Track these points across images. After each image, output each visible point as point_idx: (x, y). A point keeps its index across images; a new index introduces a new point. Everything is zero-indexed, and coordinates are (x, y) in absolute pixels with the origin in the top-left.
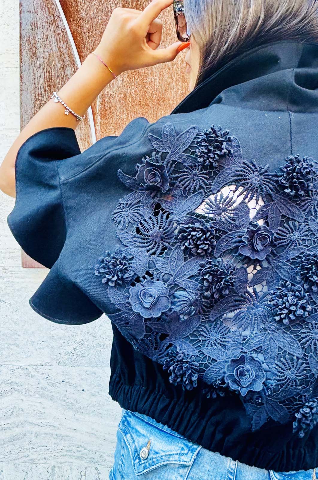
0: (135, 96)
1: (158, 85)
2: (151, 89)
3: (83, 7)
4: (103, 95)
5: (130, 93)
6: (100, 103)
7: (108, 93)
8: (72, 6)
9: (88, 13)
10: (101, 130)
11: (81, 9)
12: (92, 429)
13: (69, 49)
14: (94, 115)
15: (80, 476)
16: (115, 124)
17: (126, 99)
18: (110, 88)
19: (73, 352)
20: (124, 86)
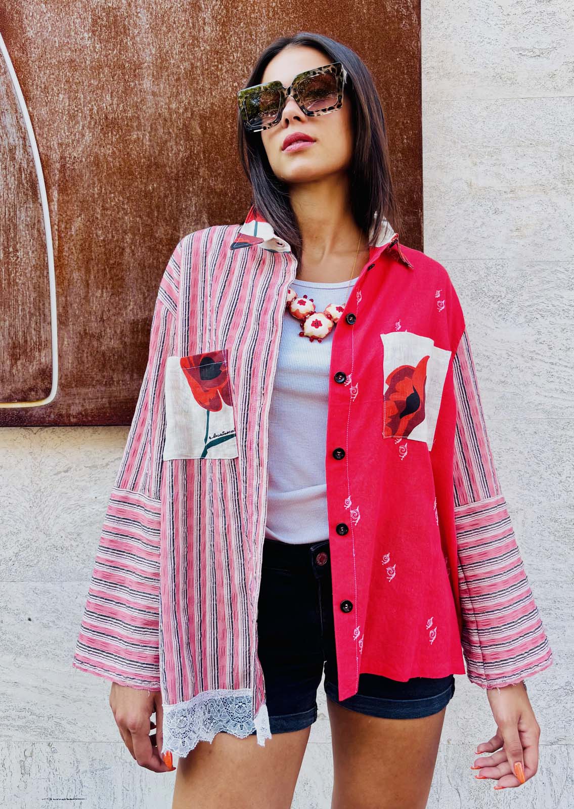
0: (111, 160)
1: (148, 143)
2: (137, 149)
3: (30, 21)
4: (61, 158)
5: (105, 155)
6: (58, 169)
7: (70, 154)
8: (13, 19)
9: (38, 32)
10: (59, 211)
11: (27, 25)
12: (43, 682)
13: (8, 86)
14: (48, 188)
15: (23, 758)
16: (81, 202)
17: (98, 165)
18: (74, 148)
19: (14, 559)
20: (96, 144)
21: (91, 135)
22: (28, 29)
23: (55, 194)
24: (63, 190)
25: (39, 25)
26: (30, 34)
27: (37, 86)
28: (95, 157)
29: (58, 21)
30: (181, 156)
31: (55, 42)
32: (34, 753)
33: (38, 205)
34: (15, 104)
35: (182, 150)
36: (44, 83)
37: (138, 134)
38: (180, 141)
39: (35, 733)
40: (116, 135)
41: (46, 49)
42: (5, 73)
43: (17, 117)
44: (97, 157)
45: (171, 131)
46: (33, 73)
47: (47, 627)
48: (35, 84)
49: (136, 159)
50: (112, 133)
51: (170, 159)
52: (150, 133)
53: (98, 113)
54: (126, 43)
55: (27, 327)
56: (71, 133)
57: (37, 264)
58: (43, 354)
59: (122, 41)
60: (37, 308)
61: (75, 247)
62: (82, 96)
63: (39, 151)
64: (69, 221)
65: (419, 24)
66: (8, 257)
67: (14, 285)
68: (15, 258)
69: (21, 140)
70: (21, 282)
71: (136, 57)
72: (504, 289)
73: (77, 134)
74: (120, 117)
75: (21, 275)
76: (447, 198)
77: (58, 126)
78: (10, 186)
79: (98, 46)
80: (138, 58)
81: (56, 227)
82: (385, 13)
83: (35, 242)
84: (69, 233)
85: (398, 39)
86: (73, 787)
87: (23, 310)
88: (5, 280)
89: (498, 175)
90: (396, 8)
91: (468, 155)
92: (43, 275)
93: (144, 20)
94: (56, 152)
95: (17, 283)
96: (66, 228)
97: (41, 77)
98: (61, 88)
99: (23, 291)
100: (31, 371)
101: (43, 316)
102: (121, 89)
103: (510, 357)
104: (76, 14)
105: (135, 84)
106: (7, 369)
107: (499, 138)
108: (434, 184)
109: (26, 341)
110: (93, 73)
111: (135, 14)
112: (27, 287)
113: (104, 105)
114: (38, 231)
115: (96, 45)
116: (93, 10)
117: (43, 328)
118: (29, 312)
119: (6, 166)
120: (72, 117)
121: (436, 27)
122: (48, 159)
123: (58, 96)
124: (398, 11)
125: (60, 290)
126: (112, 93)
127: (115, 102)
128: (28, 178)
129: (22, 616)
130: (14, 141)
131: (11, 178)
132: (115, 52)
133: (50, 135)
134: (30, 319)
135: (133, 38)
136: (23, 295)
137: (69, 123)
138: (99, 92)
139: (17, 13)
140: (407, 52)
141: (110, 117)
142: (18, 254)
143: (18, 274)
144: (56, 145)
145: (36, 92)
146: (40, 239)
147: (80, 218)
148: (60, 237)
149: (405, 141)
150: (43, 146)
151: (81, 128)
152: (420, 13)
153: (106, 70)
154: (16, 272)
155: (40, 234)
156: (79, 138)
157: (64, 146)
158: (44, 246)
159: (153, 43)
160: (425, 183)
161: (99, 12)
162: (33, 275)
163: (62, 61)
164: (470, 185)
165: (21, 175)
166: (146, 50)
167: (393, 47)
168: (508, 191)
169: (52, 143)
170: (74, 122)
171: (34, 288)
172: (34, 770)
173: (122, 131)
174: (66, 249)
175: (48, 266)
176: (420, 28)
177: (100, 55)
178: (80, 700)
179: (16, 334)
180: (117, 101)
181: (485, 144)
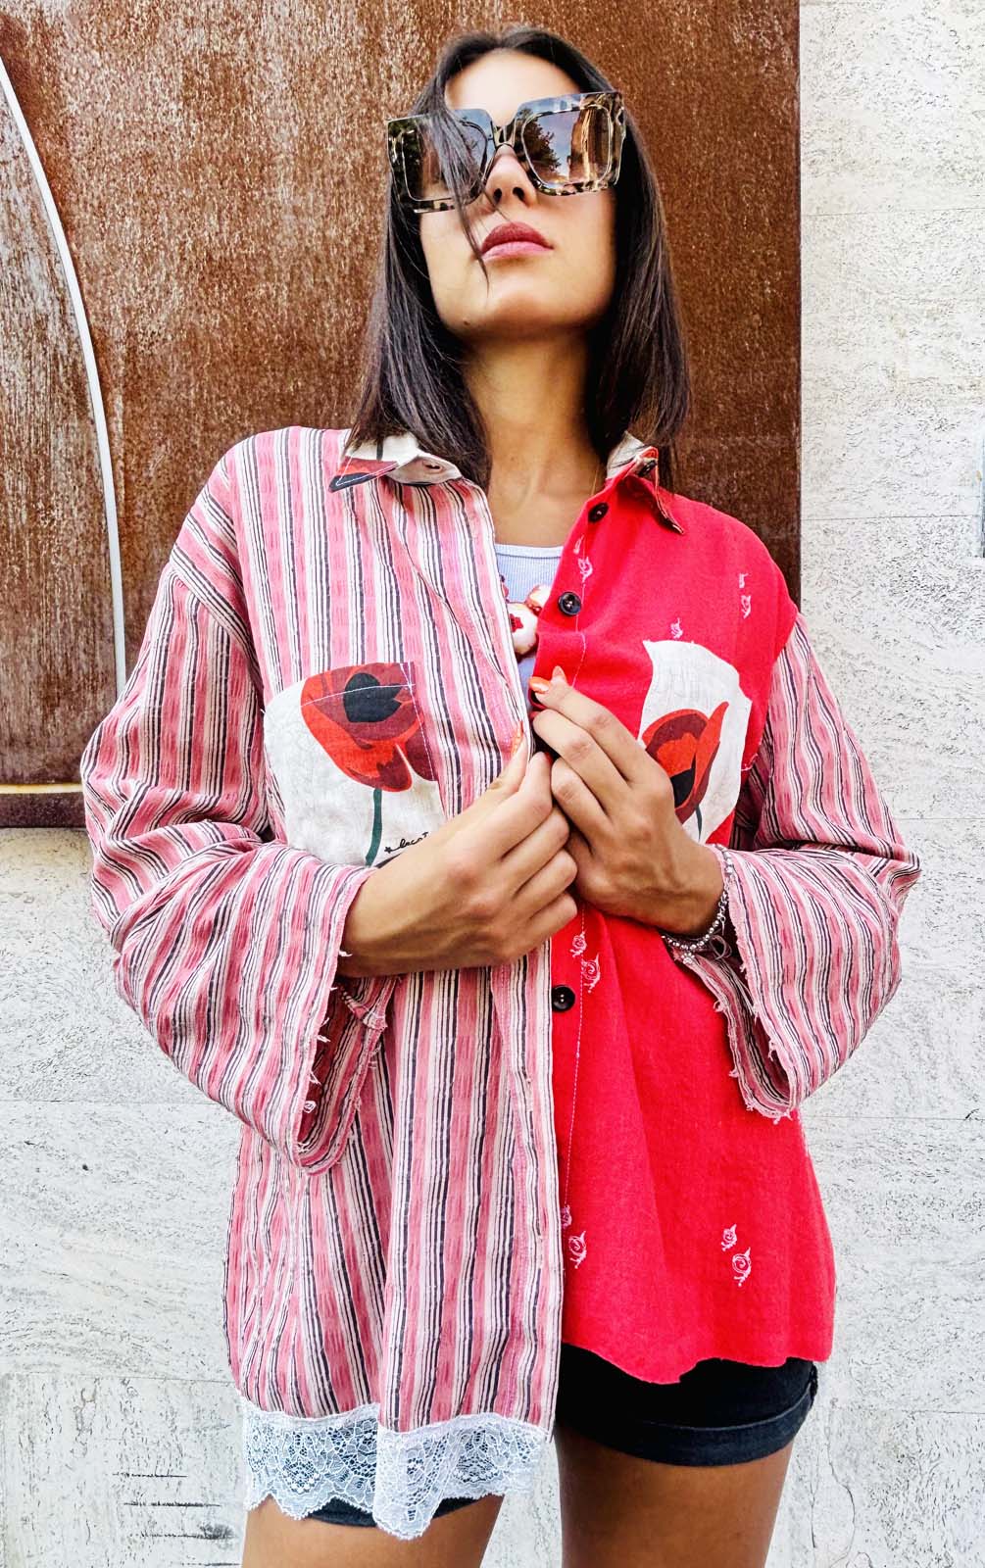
0: (219, 336)
1: (285, 304)
2: (267, 316)
3: (73, 84)
4: (129, 334)
5: (207, 328)
6: (122, 356)
7: (144, 328)
8: (41, 82)
9: (87, 104)
10: (125, 433)
11: (67, 93)
12: (111, 1274)
13: (34, 206)
14: (105, 391)
15: (78, 1403)
16: (165, 417)
17: (195, 347)
18: (151, 316)
19: (56, 1062)
20: (191, 308)
21: (181, 290)
22: (70, 99)
23: (119, 401)
24: (131, 396)
25: (88, 91)
26: (73, 108)
27: (85, 202)
28: (189, 333)
29: (123, 83)
30: (346, 326)
31: (118, 121)
32: (98, 1396)
33: (88, 422)
34: (47, 238)
35: (349, 316)
36: (98, 198)
37: (267, 288)
38: (345, 298)
39: (99, 1362)
40: (226, 291)
41: (101, 134)
42: (29, 181)
43: (49, 261)
44: (192, 332)
45: (328, 280)
46: (79, 181)
47: (116, 1181)
48: (81, 200)
49: (266, 335)
50: (220, 286)
51: (327, 333)
52: (288, 284)
53: (194, 249)
54: (246, 118)
55: (72, 649)
56: (147, 288)
57: (88, 531)
58: (100, 696)
59: (238, 114)
60: (89, 611)
61: (156, 500)
62: (166, 219)
63: (88, 322)
64: (144, 454)
65: (796, 66)
66: (35, 519)
67: (47, 572)
68: (48, 522)
69: (56, 303)
70: (59, 564)
71: (264, 143)
72: (954, 573)
73: (157, 289)
74: (235, 256)
75: (58, 552)
76: (848, 400)
77: (123, 276)
78: (38, 389)
79: (194, 126)
80: (268, 145)
81: (121, 463)
82: (731, 47)
83: (83, 492)
84: (145, 475)
85: (756, 96)
86: (165, 1454)
87: (64, 615)
88: (30, 561)
89: (946, 355)
90: (751, 36)
91: (888, 318)
92: (99, 551)
93: (279, 72)
94: (120, 325)
95: (52, 566)
96: (138, 465)
97: (94, 188)
98: (128, 205)
99: (63, 583)
100: (78, 726)
101: (99, 627)
102: (236, 205)
103: (963, 702)
104: (155, 67)
105: (263, 194)
106: (37, 723)
107: (948, 283)
108: (822, 375)
109: (69, 673)
110: (185, 176)
111: (263, 64)
112: (69, 575)
113: (206, 234)
114: (89, 470)
115: (192, 124)
116: (186, 59)
117: (101, 648)
118: (75, 620)
119: (30, 352)
120: (147, 259)
121: (829, 75)
122: (106, 338)
123: (123, 221)
124: (754, 43)
125: (130, 580)
126: (220, 211)
127: (225, 228)
128: (70, 372)
129: (72, 1161)
130: (45, 305)
131: (39, 373)
132: (225, 136)
133: (109, 292)
134: (77, 633)
135: (259, 107)
136: (63, 588)
137: (143, 270)
138: (197, 210)
139: (48, 69)
140: (772, 120)
141: (216, 256)
142: (54, 514)
143: (53, 550)
144: (119, 311)
145: (81, 215)
146: (92, 485)
147: (163, 446)
148: (128, 483)
149: (768, 290)
150: (96, 314)
151: (163, 278)
152: (797, 45)
153: (209, 169)
154: (50, 546)
155: (92, 477)
156: (160, 297)
157: (133, 313)
158: (98, 499)
159: (294, 116)
160: (805, 374)
161: (195, 62)
162: (80, 553)
163: (130, 156)
164: (892, 376)
165: (58, 367)
166: (282, 131)
167: (746, 112)
168: (967, 385)
169: (112, 307)
170: (151, 268)
171: (83, 576)
172: (98, 1424)
173: (238, 281)
174: (140, 504)
175: (107, 535)
176: (798, 74)
177: (199, 142)
178: (176, 1309)
179: (50, 659)
180: (229, 225)
181: (922, 296)
